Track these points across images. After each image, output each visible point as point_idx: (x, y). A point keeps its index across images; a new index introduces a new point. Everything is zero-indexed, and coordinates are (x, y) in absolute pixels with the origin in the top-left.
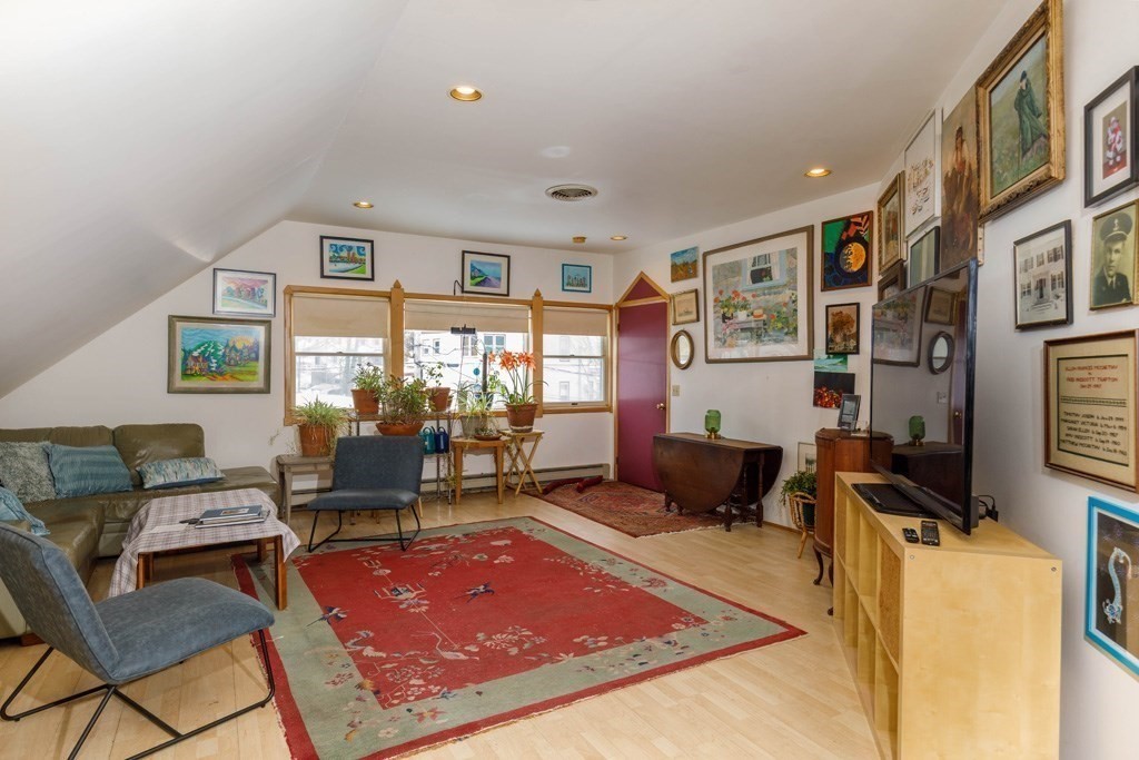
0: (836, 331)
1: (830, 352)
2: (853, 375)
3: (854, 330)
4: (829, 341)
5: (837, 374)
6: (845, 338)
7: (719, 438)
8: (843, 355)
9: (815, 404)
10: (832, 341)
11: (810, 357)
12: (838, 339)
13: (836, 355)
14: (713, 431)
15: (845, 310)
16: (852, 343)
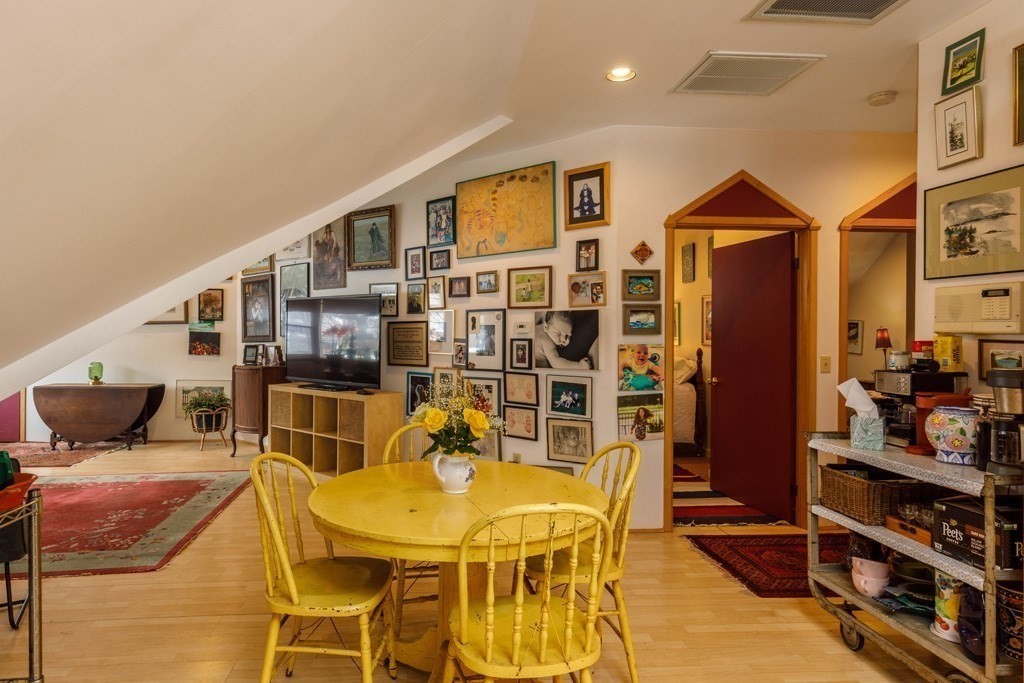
0: (206, 305)
1: (201, 319)
2: (219, 334)
3: (220, 305)
4: (201, 312)
5: (208, 333)
6: (213, 310)
7: (101, 383)
8: (212, 321)
9: (190, 353)
10: (203, 312)
11: (186, 321)
12: (208, 310)
13: (206, 321)
14: (97, 379)
15: (213, 293)
16: (218, 314)
